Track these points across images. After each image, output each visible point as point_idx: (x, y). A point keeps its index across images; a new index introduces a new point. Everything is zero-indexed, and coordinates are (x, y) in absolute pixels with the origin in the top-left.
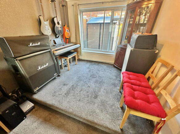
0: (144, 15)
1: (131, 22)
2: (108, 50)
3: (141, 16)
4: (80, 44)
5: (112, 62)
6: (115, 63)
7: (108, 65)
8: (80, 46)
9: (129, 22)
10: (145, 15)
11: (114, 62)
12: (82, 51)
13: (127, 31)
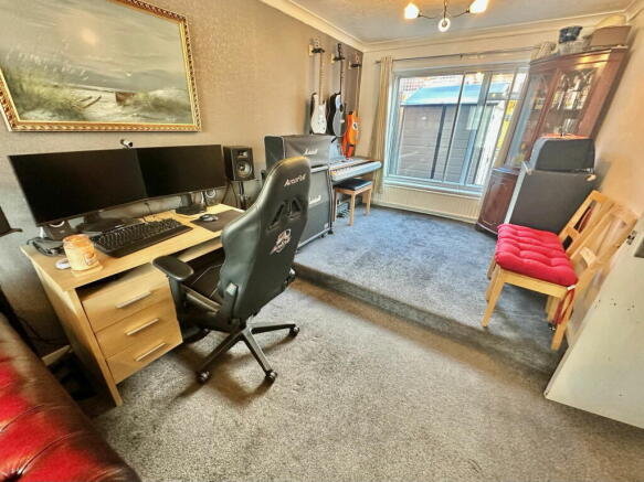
0: (576, 88)
1: (539, 107)
2: (462, 184)
3: (569, 90)
4: (383, 162)
5: (474, 217)
6: (480, 220)
7: (459, 225)
8: (382, 167)
9: (535, 104)
10: (580, 90)
11: (476, 218)
12: (385, 181)
13: (527, 129)
